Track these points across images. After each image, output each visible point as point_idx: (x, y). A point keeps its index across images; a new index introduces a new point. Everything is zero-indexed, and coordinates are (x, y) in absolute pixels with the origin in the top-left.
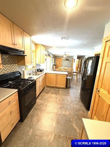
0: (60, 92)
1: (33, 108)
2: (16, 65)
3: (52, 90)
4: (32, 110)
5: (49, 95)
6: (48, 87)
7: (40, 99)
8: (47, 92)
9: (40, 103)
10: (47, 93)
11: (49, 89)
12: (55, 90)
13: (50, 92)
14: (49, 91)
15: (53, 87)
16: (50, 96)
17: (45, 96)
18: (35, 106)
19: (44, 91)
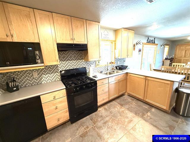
0: (149, 114)
1: (91, 115)
2: (84, 60)
3: (134, 103)
4: (88, 117)
5: (123, 109)
6: (130, 95)
7: (105, 109)
8: (122, 103)
9: (100, 114)
10: (122, 105)
11: (129, 99)
12: (139, 106)
13: (127, 106)
14: (128, 103)
15: (138, 99)
16: (123, 112)
17: (115, 107)
18: (93, 114)
19: (118, 100)
